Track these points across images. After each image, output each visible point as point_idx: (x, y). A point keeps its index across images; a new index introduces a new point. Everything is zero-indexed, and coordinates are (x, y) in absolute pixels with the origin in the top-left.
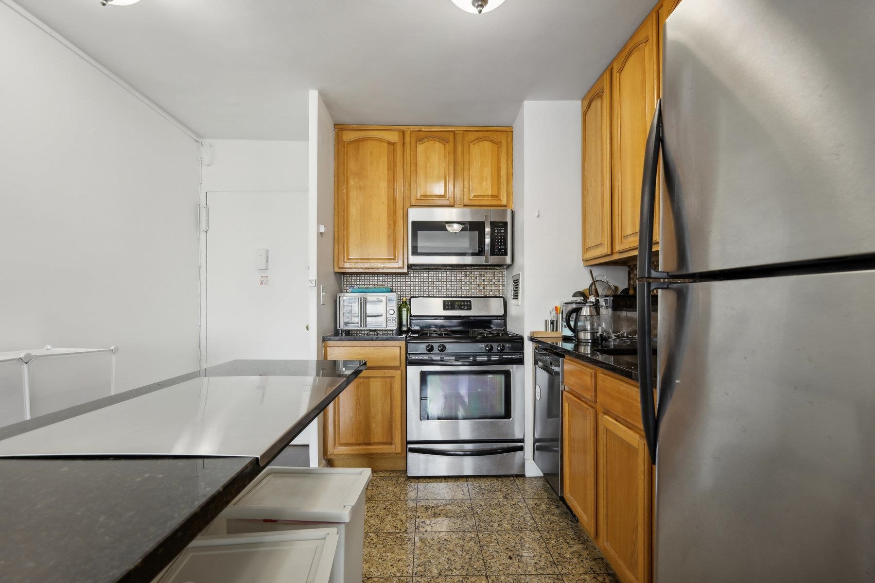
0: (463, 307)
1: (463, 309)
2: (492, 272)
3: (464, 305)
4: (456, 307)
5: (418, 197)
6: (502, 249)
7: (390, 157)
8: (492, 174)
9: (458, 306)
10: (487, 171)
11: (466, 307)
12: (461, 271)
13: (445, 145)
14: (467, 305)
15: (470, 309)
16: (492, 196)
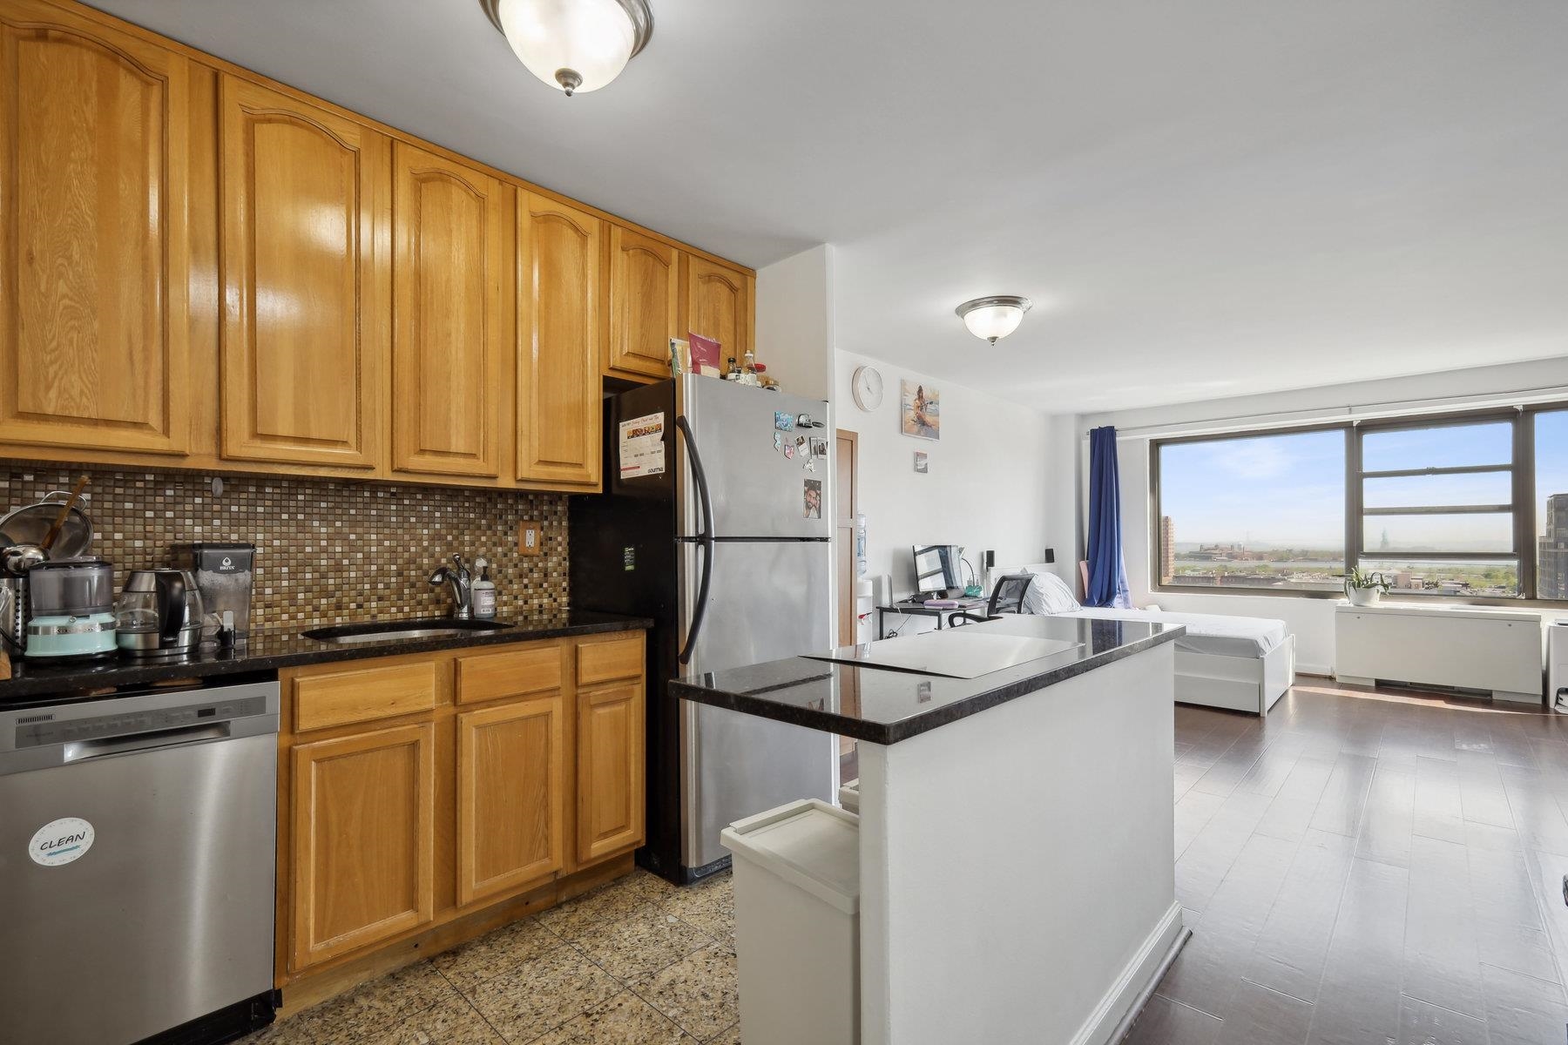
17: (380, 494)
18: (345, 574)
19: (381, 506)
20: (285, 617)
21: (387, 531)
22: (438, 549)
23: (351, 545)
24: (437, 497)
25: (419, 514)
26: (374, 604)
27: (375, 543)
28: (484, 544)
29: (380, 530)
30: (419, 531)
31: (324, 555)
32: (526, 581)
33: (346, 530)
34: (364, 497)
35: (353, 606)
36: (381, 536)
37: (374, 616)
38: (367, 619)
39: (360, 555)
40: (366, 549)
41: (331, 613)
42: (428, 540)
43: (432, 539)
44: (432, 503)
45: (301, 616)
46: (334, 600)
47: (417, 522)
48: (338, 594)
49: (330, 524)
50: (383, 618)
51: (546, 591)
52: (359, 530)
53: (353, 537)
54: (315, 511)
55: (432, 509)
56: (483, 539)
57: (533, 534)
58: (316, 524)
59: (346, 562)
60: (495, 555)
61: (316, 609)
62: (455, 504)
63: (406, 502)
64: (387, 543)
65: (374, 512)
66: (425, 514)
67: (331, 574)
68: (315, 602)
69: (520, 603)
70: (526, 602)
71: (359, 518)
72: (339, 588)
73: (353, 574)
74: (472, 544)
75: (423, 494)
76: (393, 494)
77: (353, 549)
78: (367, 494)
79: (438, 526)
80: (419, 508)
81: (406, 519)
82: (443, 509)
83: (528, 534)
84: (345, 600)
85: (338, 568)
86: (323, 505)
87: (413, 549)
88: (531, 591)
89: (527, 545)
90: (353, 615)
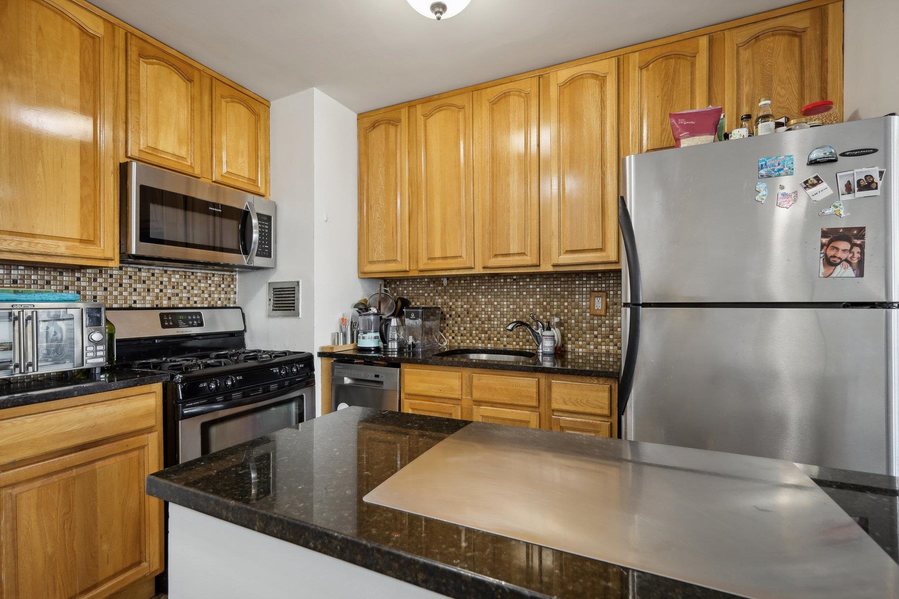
0: (191, 322)
1: (192, 326)
2: (220, 275)
3: (192, 320)
4: (181, 322)
5: (142, 147)
6: (266, 248)
7: (87, 57)
8: (249, 151)
9: (184, 321)
10: (243, 145)
11: (195, 322)
12: (178, 269)
13: (187, 84)
14: (196, 320)
15: (201, 325)
16: (249, 179)
17: (508, 280)
18: (492, 322)
19: (508, 287)
20: (468, 341)
21: (512, 300)
22: (538, 310)
23: (495, 307)
24: (538, 280)
25: (528, 290)
26: (505, 339)
27: (506, 306)
28: (566, 307)
29: (508, 300)
30: (528, 300)
31: (483, 313)
32: (596, 333)
33: (493, 300)
34: (501, 282)
35: (495, 339)
36: (509, 303)
37: (505, 346)
38: (501, 347)
39: (499, 313)
40: (502, 309)
41: (486, 342)
42: (533, 305)
43: (535, 304)
44: (535, 283)
45: (474, 341)
46: (487, 335)
47: (527, 294)
48: (489, 332)
49: (486, 297)
50: (510, 347)
51: (612, 341)
52: (499, 300)
53: (496, 303)
54: (480, 290)
55: (535, 286)
56: (566, 304)
57: (600, 301)
58: (480, 297)
59: (493, 316)
60: (573, 315)
61: (480, 339)
62: (548, 283)
63: (521, 283)
64: (511, 307)
65: (505, 290)
66: (531, 290)
67: (486, 322)
68: (480, 335)
69: (592, 347)
70: (596, 348)
71: (499, 293)
72: (489, 329)
73: (496, 323)
74: (558, 307)
75: (530, 278)
76: (515, 279)
77: (496, 309)
78: (502, 281)
79: (538, 296)
80: (528, 287)
81: (521, 293)
82: (541, 286)
83: (596, 300)
84: (492, 335)
85: (489, 319)
86: (483, 287)
87: (524, 310)
88: (600, 340)
89: (596, 308)
90: (495, 344)
